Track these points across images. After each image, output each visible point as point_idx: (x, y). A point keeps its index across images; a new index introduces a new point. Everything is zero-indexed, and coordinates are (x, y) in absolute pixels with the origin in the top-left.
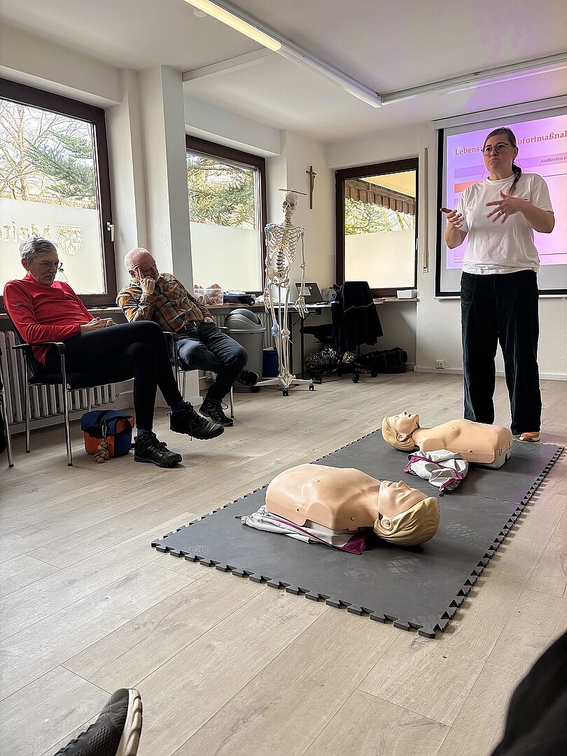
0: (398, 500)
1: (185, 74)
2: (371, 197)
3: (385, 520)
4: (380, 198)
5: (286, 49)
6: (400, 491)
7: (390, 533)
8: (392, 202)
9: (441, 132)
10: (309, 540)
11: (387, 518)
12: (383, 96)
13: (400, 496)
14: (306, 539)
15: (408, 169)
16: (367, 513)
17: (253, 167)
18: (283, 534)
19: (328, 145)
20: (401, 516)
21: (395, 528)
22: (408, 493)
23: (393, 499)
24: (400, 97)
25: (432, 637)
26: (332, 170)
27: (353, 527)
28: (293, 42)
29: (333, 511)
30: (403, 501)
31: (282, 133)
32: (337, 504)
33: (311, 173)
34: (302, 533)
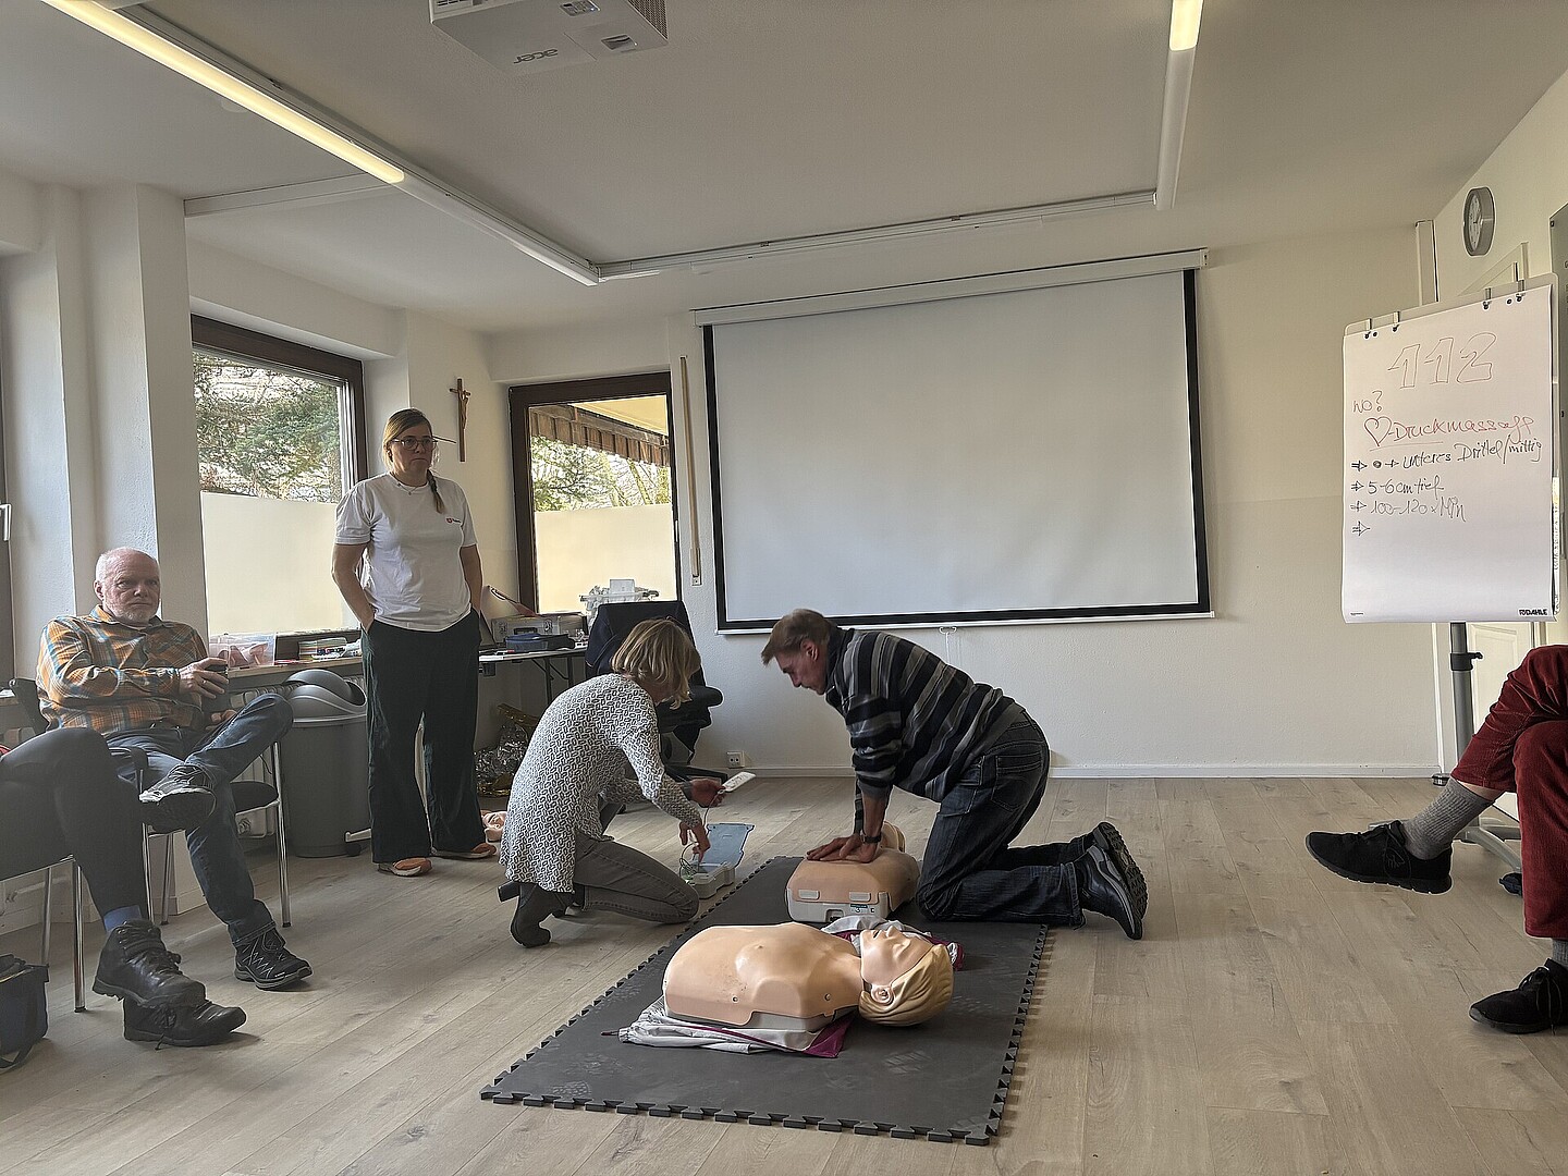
0: (896, 956)
1: (190, 204)
2: (578, 433)
3: (878, 990)
4: (595, 436)
5: (415, 181)
6: (895, 942)
7: (890, 1007)
8: (620, 444)
9: (708, 330)
10: (750, 1048)
11: (880, 987)
12: (600, 266)
13: (898, 948)
14: (743, 1047)
15: (652, 392)
16: (846, 984)
17: (337, 379)
18: (698, 1047)
19: (492, 341)
20: (906, 978)
21: (897, 998)
22: (906, 943)
23: (888, 954)
24: (631, 271)
25: (985, 1143)
26: (503, 386)
27: (829, 1011)
28: (427, 170)
29: (800, 990)
30: (903, 955)
31: (394, 315)
32: (802, 978)
33: (459, 392)
34: (735, 1038)
